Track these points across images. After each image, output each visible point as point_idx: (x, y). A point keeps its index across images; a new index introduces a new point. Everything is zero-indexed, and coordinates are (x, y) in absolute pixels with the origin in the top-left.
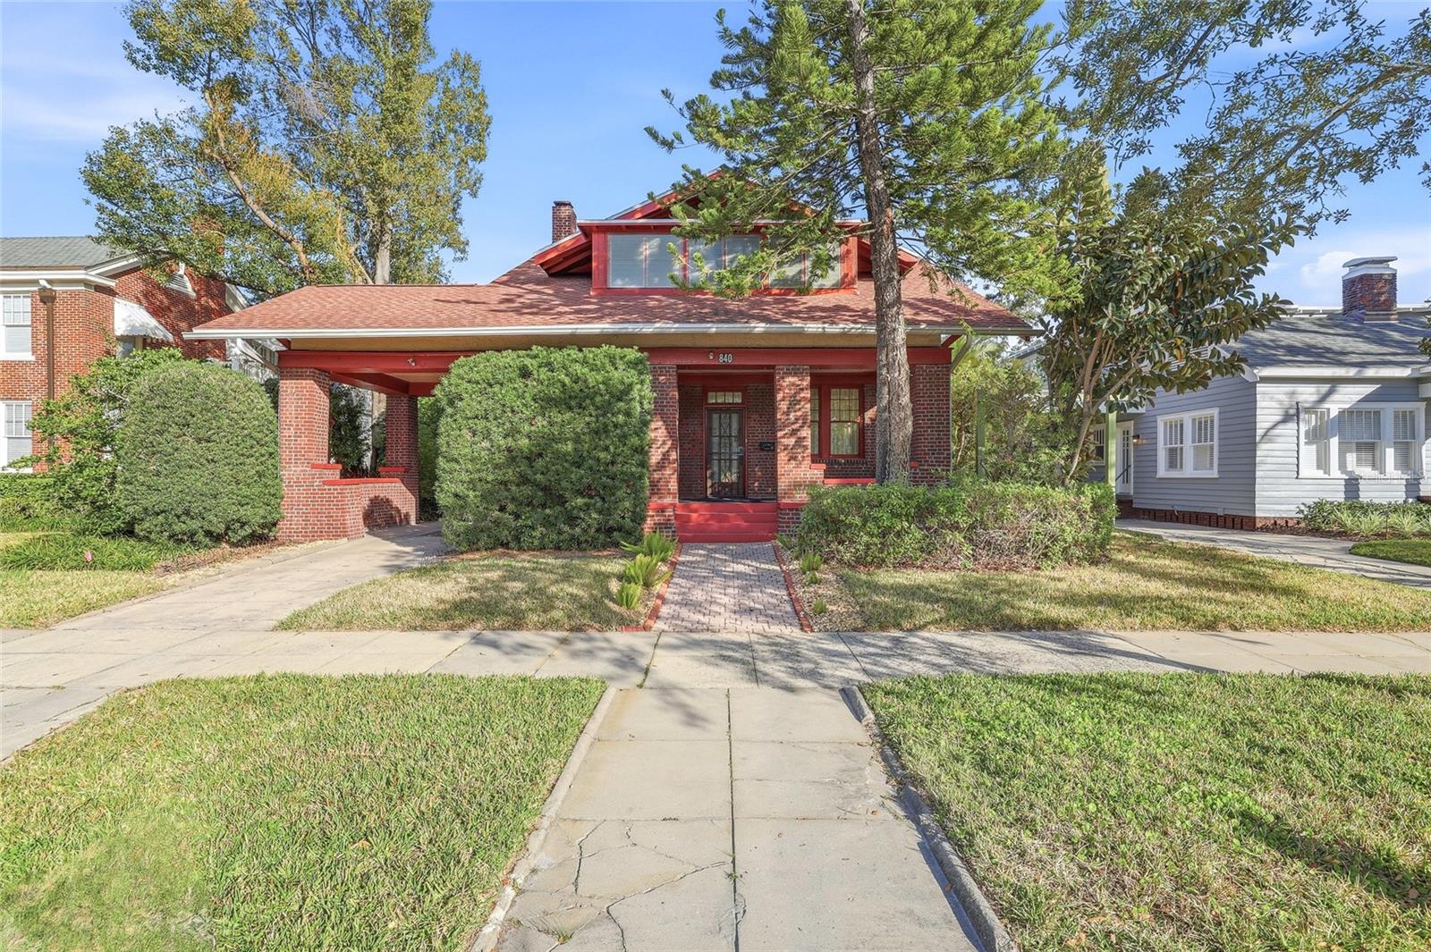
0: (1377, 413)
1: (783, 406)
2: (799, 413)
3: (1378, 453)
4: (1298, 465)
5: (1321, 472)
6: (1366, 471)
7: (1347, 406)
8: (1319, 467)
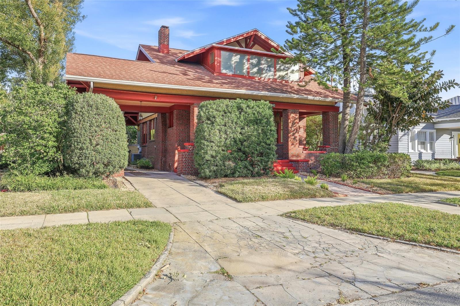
0: (426, 132)
1: (290, 125)
2: (295, 127)
3: (425, 145)
4: (408, 149)
5: (413, 151)
6: (423, 151)
7: (419, 130)
8: (412, 149)
